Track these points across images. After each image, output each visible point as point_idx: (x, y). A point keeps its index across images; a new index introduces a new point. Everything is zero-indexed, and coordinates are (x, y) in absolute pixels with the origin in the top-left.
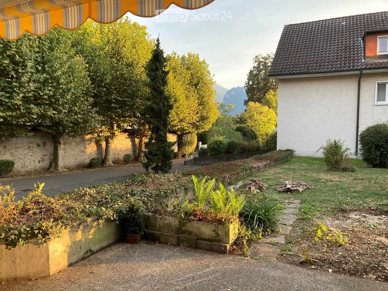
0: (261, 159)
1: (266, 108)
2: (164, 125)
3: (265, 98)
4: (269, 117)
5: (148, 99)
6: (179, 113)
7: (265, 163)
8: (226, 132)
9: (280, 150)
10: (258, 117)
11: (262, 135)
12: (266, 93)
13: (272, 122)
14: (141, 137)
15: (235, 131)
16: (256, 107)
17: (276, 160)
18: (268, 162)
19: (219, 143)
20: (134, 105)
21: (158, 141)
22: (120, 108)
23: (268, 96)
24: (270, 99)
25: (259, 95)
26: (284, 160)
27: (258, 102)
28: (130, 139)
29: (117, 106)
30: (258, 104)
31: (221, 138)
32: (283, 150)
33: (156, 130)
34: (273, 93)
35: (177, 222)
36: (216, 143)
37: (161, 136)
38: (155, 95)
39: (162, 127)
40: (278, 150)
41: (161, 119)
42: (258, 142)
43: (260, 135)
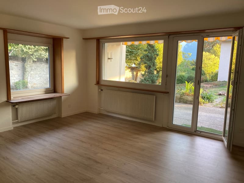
0: (208, 84)
1: (213, 56)
2: (153, 65)
3: (213, 49)
4: (215, 62)
5: (146, 51)
6: (160, 58)
7: (210, 85)
8: (185, 71)
9: (219, 81)
10: (207, 61)
11: (209, 74)
12: (214, 46)
13: (216, 65)
14: (137, 71)
15: (192, 70)
16: (206, 55)
17: (216, 85)
18: (212, 85)
19: (182, 76)
20: (137, 53)
21: (149, 73)
22: (129, 55)
23: (215, 48)
24: (217, 50)
25: (208, 48)
26: (221, 86)
27: (208, 52)
28: (131, 72)
29: (128, 54)
30: (208, 53)
31: (184, 74)
32: (221, 81)
33: (148, 67)
34: (219, 46)
35: (180, 96)
36: (180, 76)
37: (151, 70)
38: (150, 49)
39: (152, 66)
40: (218, 81)
41: (152, 61)
42: (206, 77)
43: (207, 73)
